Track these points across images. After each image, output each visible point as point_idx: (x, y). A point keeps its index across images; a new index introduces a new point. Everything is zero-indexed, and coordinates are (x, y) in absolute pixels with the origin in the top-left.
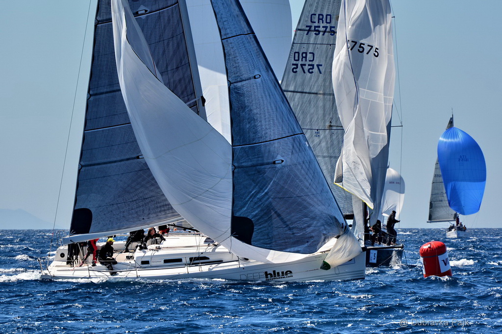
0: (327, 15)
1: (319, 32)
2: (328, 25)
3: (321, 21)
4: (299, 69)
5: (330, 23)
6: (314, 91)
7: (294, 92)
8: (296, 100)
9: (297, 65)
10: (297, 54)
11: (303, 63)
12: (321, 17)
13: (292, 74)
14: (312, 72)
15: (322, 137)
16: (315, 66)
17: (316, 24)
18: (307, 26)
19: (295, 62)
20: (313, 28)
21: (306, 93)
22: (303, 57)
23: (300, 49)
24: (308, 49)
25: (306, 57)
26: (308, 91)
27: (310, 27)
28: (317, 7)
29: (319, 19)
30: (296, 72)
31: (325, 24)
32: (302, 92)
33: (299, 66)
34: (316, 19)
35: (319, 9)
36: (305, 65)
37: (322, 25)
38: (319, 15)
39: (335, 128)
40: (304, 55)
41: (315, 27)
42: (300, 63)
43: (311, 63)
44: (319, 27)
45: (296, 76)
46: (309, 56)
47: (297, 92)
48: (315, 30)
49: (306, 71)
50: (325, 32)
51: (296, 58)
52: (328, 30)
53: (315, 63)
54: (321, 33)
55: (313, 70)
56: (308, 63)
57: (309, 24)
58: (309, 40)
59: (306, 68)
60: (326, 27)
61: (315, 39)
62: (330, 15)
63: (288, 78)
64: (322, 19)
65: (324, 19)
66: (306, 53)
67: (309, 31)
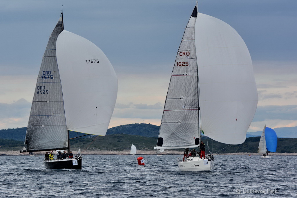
0: (49, 71)
1: (46, 78)
2: (50, 75)
3: (47, 74)
4: (40, 93)
5: (50, 74)
6: (45, 101)
7: (38, 102)
8: (39, 104)
9: (39, 91)
10: (38, 87)
11: (41, 90)
12: (47, 72)
13: (37, 95)
14: (44, 94)
15: (50, 118)
16: (46, 91)
17: (45, 75)
18: (42, 76)
19: (38, 90)
20: (44, 77)
21: (42, 102)
22: (41, 88)
23: (39, 85)
24: (42, 85)
25: (42, 88)
26: (43, 101)
27: (43, 76)
28: (45, 69)
29: (46, 73)
30: (39, 94)
31: (48, 75)
32: (41, 102)
33: (40, 91)
34: (45, 73)
35: (46, 69)
36: (42, 91)
37: (47, 75)
38: (46, 71)
39: (55, 115)
40: (41, 87)
41: (45, 76)
42: (40, 90)
43: (44, 90)
44: (46, 76)
45: (38, 95)
46: (43, 88)
47: (39, 102)
48: (45, 77)
49: (42, 93)
50: (48, 78)
51: (38, 89)
52: (50, 77)
53: (45, 90)
54: (47, 78)
55: (45, 93)
56: (43, 90)
57: (43, 75)
58: (43, 81)
59: (42, 92)
60: (49, 76)
61: (45, 80)
62: (50, 71)
63: (36, 96)
64: (47, 73)
65: (48, 73)
66: (42, 86)
67: (42, 78)
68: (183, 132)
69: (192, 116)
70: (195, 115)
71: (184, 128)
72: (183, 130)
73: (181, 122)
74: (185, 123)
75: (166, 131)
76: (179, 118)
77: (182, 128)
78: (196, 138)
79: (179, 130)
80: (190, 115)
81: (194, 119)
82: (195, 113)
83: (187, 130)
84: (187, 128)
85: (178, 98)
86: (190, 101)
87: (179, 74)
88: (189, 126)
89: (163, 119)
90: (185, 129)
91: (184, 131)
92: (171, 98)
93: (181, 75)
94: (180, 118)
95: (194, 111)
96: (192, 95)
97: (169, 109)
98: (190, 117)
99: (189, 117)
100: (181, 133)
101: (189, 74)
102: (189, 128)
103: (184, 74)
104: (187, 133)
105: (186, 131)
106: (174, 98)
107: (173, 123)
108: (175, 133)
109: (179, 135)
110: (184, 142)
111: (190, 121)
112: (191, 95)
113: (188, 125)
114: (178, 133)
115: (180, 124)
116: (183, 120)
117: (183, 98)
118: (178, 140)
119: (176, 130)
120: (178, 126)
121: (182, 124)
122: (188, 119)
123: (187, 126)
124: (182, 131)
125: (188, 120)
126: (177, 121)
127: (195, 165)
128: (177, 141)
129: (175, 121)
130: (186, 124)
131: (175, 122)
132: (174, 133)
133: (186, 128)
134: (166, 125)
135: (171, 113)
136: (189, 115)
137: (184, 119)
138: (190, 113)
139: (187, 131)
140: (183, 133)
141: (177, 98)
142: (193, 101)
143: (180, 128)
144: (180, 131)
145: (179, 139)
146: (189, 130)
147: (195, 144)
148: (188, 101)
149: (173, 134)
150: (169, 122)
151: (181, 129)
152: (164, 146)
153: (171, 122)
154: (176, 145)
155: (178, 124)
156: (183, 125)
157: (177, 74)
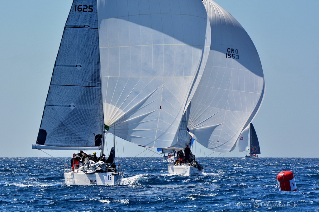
68: (77, 123)
69: (93, 97)
70: (97, 95)
71: (78, 117)
72: (78, 119)
73: (74, 106)
74: (80, 108)
75: (51, 120)
76: (72, 99)
77: (76, 117)
78: (96, 135)
79: (71, 120)
80: (89, 94)
81: (95, 103)
82: (97, 92)
83: (83, 120)
84: (84, 116)
85: (73, 66)
86: (90, 72)
87: (77, 25)
88: (86, 114)
89: (49, 99)
90: (80, 118)
91: (79, 121)
92: (62, 64)
93: (80, 27)
94: (74, 99)
95: (97, 90)
96: (95, 63)
97: (58, 83)
98: (90, 100)
99: (88, 99)
100: (75, 124)
101: (93, 26)
102: (87, 117)
103: (84, 26)
104: (84, 126)
105: (82, 122)
106: (67, 64)
107: (63, 107)
108: (65, 125)
109: (71, 127)
110: (78, 141)
111: (88, 105)
112: (94, 61)
113: (86, 111)
114: (70, 123)
115: (73, 108)
116: (77, 104)
117: (81, 66)
118: (68, 136)
119: (66, 119)
120: (71, 113)
121: (75, 109)
122: (86, 102)
123: (84, 113)
124: (75, 120)
125: (86, 104)
126: (69, 105)
127: (90, 180)
128: (66, 137)
129: (66, 104)
130: (82, 109)
131: (65, 106)
132: (64, 123)
133: (82, 116)
134: (52, 109)
135: (60, 90)
136: (87, 95)
137: (80, 101)
138: (90, 93)
139: (84, 122)
140: (77, 125)
141: (72, 64)
142: (95, 73)
143: (72, 116)
144: (73, 122)
145: (70, 135)
146: (86, 121)
147: (94, 144)
148: (87, 71)
149: (63, 125)
150: (57, 104)
151: (74, 118)
152: (47, 144)
153: (60, 104)
154: (66, 144)
155: (70, 109)
156: (77, 112)
157: (74, 25)
